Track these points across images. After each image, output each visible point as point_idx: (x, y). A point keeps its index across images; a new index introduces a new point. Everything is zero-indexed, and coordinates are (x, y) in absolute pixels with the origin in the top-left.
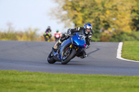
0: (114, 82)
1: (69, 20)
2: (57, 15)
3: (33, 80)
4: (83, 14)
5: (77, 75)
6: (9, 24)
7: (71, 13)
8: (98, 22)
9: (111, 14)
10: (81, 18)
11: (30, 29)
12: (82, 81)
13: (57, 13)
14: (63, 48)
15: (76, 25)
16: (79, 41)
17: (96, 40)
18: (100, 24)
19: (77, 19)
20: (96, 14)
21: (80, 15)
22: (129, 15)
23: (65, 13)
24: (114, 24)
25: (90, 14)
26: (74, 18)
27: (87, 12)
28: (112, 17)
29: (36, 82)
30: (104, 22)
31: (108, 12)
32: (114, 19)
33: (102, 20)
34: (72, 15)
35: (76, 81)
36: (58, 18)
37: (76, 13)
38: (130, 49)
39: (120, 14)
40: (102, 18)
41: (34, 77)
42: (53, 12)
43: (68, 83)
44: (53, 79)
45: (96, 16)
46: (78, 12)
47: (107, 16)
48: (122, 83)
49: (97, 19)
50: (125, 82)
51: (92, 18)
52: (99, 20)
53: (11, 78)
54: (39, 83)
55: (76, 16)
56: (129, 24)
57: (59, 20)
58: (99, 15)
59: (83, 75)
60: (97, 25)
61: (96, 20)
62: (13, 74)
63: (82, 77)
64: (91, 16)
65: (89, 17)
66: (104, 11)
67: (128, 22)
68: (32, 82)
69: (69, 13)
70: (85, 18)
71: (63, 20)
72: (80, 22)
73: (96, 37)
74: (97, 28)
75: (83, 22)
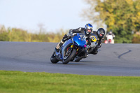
1: (101, 21)
2: (89, 17)
3: (64, 82)
4: (115, 16)
5: (109, 77)
6: (41, 26)
7: (103, 14)
8: (130, 23)
10: (113, 20)
11: (62, 30)
12: (113, 82)
13: (89, 14)
15: (108, 26)
17: (128, 41)
18: (132, 25)
19: (109, 20)
20: (128, 15)
21: (112, 16)
23: (97, 14)
25: (122, 16)
26: (106, 19)
27: (119, 13)
29: (68, 84)
30: (136, 23)
31: (139, 13)
33: (133, 21)
34: (105, 16)
35: (107, 82)
36: (90, 20)
37: (108, 14)
40: (134, 19)
41: (66, 79)
42: (85, 13)
43: (100, 84)
44: (84, 81)
45: (129, 17)
46: (110, 13)
47: (139, 18)
49: (129, 21)
51: (124, 19)
52: (131, 21)
53: (42, 80)
54: (71, 85)
55: (108, 17)
58: (131, 16)
59: (115, 77)
60: (129, 27)
61: (128, 22)
62: (44, 76)
63: (113, 79)
64: (123, 17)
65: (121, 19)
66: (136, 12)
68: (63, 84)
69: (101, 14)
70: (117, 20)
71: (95, 21)
72: (112, 24)
73: (128, 39)
74: (129, 30)
75: (115, 24)
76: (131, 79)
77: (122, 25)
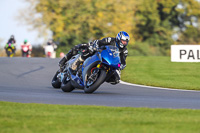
0: (111, 116)
1: (44, 26)
2: (27, 20)
4: (64, 18)
5: (56, 106)
7: (47, 16)
8: (86, 28)
9: (105, 18)
10: (62, 24)
12: (64, 114)
13: (27, 16)
14: (86, 69)
15: (54, 33)
16: (112, 58)
18: (88, 31)
19: (56, 24)
20: (83, 17)
21: (60, 19)
22: (131, 18)
23: (38, 16)
24: (108, 32)
25: (75, 18)
26: (51, 23)
27: (70, 14)
28: (107, 21)
30: (95, 28)
31: (100, 14)
32: (109, 25)
33: (91, 25)
34: (49, 19)
36: (30, 24)
37: (54, 16)
38: (133, 68)
39: (119, 17)
40: (92, 22)
42: (22, 15)
45: (84, 20)
46: (58, 14)
47: (99, 20)
48: (122, 118)
49: (85, 25)
50: (127, 116)
51: (77, 23)
52: (88, 26)
54: (3, 116)
55: (55, 20)
56: (132, 31)
57: (31, 27)
58: (88, 18)
59: (65, 106)
60: (85, 34)
61: (83, 26)
63: (63, 109)
64: (76, 20)
65: (73, 22)
66: (95, 13)
67: (130, 28)
69: (44, 16)
70: (67, 24)
71: (36, 26)
72: (60, 29)
74: (85, 38)
75: (65, 29)
76: (89, 109)
77: (74, 31)
